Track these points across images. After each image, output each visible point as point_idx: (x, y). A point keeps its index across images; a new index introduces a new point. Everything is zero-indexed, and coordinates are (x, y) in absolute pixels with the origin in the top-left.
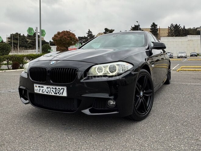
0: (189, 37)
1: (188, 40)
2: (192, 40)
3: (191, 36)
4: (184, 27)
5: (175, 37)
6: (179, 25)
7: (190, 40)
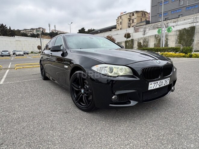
0: (17, 38)
1: (15, 40)
2: (20, 41)
3: (18, 36)
4: (10, 28)
5: (2, 36)
6: (5, 25)
7: (18, 40)
